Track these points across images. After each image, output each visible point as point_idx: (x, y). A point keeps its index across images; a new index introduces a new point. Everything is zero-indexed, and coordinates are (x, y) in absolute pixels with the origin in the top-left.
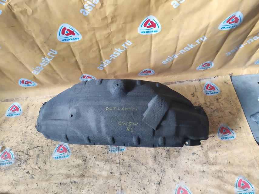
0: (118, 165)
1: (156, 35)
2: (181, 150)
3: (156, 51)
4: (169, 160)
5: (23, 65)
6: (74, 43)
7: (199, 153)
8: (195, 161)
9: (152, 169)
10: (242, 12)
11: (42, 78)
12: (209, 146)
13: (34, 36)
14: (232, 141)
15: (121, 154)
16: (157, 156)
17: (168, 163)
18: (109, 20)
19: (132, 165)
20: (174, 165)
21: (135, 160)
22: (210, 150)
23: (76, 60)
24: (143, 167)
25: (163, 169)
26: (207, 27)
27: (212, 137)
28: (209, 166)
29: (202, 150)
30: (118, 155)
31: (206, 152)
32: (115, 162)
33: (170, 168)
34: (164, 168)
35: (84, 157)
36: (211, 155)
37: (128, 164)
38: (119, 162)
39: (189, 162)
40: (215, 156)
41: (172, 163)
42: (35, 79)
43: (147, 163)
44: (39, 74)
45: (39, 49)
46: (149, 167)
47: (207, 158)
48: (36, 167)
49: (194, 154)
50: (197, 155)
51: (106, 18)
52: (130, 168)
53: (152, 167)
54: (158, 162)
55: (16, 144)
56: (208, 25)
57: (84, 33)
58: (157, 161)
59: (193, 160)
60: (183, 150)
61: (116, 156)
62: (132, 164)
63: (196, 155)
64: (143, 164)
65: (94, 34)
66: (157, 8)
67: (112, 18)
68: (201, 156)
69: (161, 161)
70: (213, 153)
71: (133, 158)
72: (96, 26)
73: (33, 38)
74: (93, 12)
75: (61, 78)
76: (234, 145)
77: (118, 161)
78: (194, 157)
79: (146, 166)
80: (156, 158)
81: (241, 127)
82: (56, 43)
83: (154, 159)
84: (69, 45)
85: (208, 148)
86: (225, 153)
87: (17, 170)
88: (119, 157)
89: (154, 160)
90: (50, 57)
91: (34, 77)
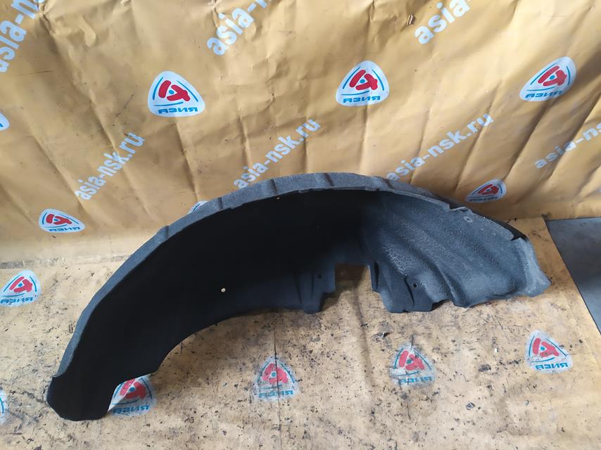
0: (277, 433)
1: (375, 107)
2: (437, 395)
3: (375, 146)
4: (408, 420)
5: (56, 171)
6: (185, 118)
7: (483, 404)
8: (474, 424)
9: (366, 445)
10: (573, 60)
11: (96, 211)
12: (507, 387)
13: (93, 98)
14: (563, 375)
15: (286, 404)
16: (377, 409)
17: (406, 430)
18: (273, 70)
19: (312, 434)
20: (421, 435)
21: (321, 420)
22: (512, 396)
23: (186, 161)
24: (341, 438)
25: (393, 446)
26: (493, 93)
27: (513, 364)
28: (511, 437)
29: (491, 395)
30: (277, 406)
31: (502, 400)
32: (268, 424)
33: (412, 442)
34: (396, 443)
35: (188, 412)
36: (515, 409)
37: (302, 430)
38: (280, 425)
39: (461, 428)
40: (525, 413)
41: (415, 429)
42: (80, 211)
43: (351, 430)
44: (93, 197)
45: (102, 131)
46: (356, 440)
47: (506, 416)
48: (62, 435)
49: (470, 406)
50: (479, 408)
51: (265, 63)
52: (308, 440)
53: (366, 440)
54: (381, 428)
55: (15, 374)
56: (498, 87)
57: (210, 97)
58: (378, 425)
59: (471, 423)
60: (442, 396)
61: (271, 408)
62: (312, 430)
63: (476, 409)
64: (340, 432)
65: (234, 101)
66: (383, 43)
67: (279, 66)
68: (490, 411)
69: (389, 423)
70: (518, 404)
71: (317, 415)
72: (240, 82)
73: (90, 101)
74: (237, 46)
75: (144, 209)
76: (569, 386)
77: (277, 422)
78: (471, 414)
79: (350, 436)
80: (376, 415)
81: (583, 341)
82: (143, 117)
83: (369, 417)
84: (172, 125)
85: (505, 392)
86: (548, 406)
87: (9, 442)
88: (279, 413)
89: (371, 420)
90: (124, 154)
91: (80, 207)
